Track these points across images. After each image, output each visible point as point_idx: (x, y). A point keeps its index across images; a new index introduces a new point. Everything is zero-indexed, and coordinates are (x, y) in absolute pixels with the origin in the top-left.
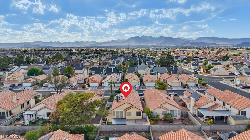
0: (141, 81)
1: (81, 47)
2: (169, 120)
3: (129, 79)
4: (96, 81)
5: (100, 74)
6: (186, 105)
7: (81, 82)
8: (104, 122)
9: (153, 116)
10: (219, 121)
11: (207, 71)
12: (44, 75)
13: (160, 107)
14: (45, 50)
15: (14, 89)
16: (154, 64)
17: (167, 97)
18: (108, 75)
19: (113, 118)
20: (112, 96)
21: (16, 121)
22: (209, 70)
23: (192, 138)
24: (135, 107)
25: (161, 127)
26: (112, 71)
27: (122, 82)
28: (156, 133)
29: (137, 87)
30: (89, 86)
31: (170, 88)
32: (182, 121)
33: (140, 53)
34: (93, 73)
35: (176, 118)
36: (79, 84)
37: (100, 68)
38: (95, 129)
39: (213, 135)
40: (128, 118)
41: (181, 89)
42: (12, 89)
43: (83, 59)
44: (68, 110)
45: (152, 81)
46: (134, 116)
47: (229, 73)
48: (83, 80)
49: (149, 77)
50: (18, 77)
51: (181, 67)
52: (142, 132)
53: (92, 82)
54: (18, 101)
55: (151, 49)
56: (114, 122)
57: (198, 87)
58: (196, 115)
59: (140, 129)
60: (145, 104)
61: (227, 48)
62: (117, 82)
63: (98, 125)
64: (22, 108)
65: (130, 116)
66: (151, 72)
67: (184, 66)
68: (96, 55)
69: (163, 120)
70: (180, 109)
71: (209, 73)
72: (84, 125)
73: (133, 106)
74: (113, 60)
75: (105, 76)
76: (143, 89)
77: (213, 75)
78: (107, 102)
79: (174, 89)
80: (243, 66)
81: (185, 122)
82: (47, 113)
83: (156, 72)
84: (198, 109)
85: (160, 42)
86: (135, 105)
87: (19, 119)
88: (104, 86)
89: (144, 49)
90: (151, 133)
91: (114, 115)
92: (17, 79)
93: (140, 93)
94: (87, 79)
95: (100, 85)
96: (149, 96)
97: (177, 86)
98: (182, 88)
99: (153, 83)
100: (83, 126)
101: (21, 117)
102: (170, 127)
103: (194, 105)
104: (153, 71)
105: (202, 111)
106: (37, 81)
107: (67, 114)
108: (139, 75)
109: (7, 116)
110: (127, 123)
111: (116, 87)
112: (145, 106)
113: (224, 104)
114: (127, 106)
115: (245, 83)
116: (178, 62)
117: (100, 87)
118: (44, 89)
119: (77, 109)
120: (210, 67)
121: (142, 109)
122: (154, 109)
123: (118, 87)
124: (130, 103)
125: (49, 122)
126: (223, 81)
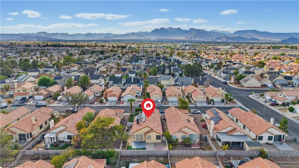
0: (164, 94)
1: (94, 41)
2: (188, 145)
3: (151, 92)
4: (114, 95)
5: (119, 85)
6: (207, 126)
7: (99, 95)
8: (125, 145)
9: (172, 140)
10: (236, 146)
11: (238, 81)
12: (56, 86)
13: (180, 132)
14: (52, 46)
15: (26, 102)
16: (180, 71)
17: (187, 120)
18: (128, 86)
19: (133, 141)
20: (132, 116)
21: (37, 143)
22: (240, 80)
23: (203, 166)
24: (154, 131)
25: (178, 152)
26: (132, 82)
27: (143, 95)
28: (174, 158)
29: (159, 103)
30: (107, 100)
31: (194, 103)
32: (200, 145)
33: (165, 53)
34: (111, 83)
35: (194, 142)
36: (96, 97)
37: (119, 78)
38: (116, 154)
39: (227, 160)
40: (147, 141)
41: (205, 105)
42: (23, 103)
43: (97, 61)
44: (90, 136)
45: (175, 95)
46: (153, 139)
47: (261, 85)
48: (100, 92)
49: (172, 91)
50: (28, 89)
51: (210, 75)
52: (160, 157)
53: (110, 96)
54: (36, 122)
55: (178, 46)
56: (134, 146)
57: (225, 103)
58: (215, 139)
59: (159, 153)
60: (166, 124)
61: (269, 45)
62: (137, 95)
63: (119, 150)
64: (40, 129)
65: (149, 139)
66: (175, 82)
67: (214, 73)
68: (113, 54)
69: (182, 144)
70: (199, 133)
71: (240, 85)
72: (106, 150)
73: (153, 130)
74: (134, 63)
75: (124, 87)
76: (165, 104)
77: (244, 86)
78: (127, 122)
79: (198, 105)
80: (278, 76)
81: (203, 147)
82: (68, 136)
83: (180, 83)
84: (216, 133)
85: (191, 36)
86: (154, 129)
87: (40, 142)
88: (124, 100)
89: (170, 45)
90: (169, 159)
91: (134, 138)
92: (28, 91)
93: (161, 111)
94: (104, 91)
95: (119, 100)
96: (170, 117)
97: (202, 101)
98: (207, 104)
99: (176, 98)
100: (104, 151)
101: (41, 139)
102: (187, 152)
103: (214, 129)
104: (178, 81)
105: (221, 136)
106: (49, 93)
107: (89, 140)
108: (161, 87)
109: (28, 138)
110: (147, 146)
111: (136, 103)
112: (166, 127)
113: (244, 127)
114: (147, 129)
115: (274, 99)
116: (208, 67)
117: (119, 101)
118: (58, 103)
119: (98, 135)
120: (242, 77)
121: (162, 133)
122: (173, 134)
123: (138, 102)
124: (150, 127)
125: (70, 145)
126: (252, 95)
